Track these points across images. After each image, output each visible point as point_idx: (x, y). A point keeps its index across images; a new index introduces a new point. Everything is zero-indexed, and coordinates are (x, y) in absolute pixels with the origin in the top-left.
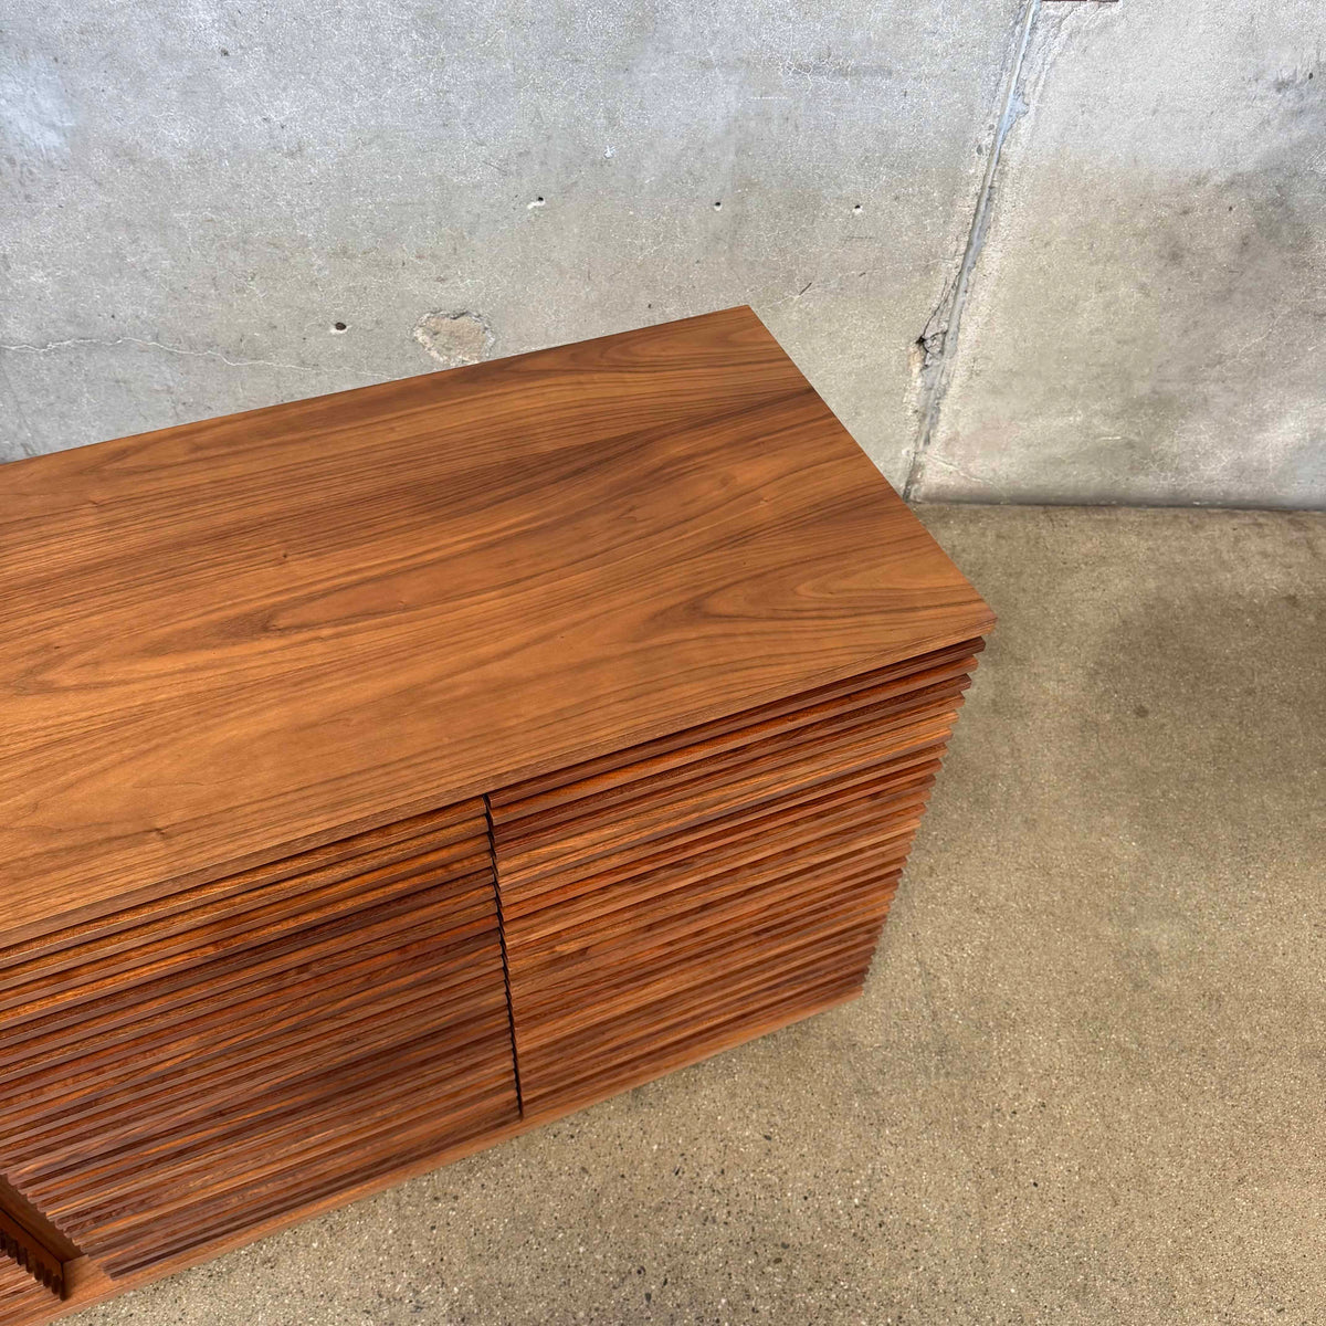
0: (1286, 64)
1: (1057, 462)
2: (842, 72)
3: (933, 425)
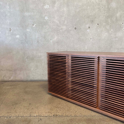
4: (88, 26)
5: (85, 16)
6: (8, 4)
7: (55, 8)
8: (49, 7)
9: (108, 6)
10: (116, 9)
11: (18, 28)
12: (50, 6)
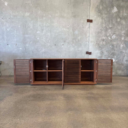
4: (62, 44)
5: (60, 38)
6: (16, 30)
7: (43, 33)
8: (40, 33)
9: (73, 33)
10: (78, 35)
11: (21, 44)
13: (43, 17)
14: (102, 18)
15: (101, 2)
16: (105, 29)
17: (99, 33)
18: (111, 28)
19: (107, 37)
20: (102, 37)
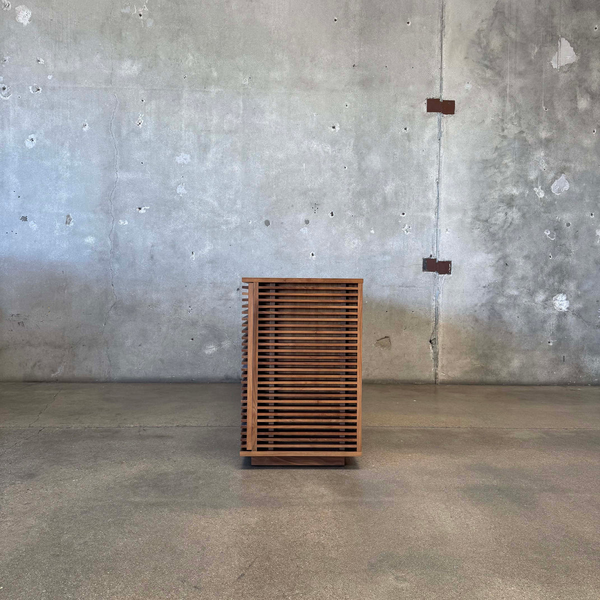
0: (483, 283)
1: (467, 372)
2: (407, 287)
3: (438, 362)
4: (302, 217)
5: (293, 190)
6: (67, 144)
7: (209, 165)
8: (189, 160)
9: (359, 164)
10: (381, 173)
12: (192, 157)
13: (206, 82)
14: (502, 95)
15: (495, 15)
16: (516, 145)
17: (486, 164)
18: (548, 140)
19: (530, 185)
20: (504, 184)
